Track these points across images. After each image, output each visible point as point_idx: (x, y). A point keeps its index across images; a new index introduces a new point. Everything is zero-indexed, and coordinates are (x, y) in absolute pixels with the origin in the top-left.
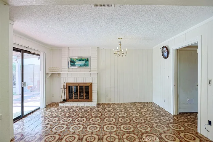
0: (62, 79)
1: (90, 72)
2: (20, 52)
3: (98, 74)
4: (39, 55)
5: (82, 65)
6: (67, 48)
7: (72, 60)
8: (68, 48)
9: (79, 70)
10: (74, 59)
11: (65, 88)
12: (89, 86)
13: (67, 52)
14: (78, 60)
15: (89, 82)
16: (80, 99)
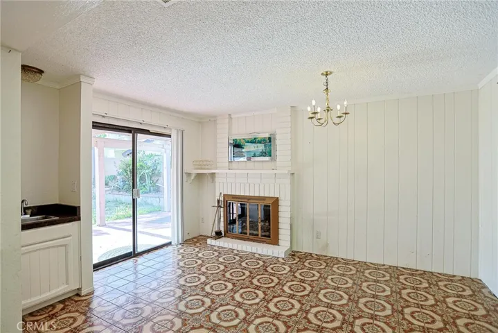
0: (217, 184)
1: (275, 171)
2: (130, 132)
3: (295, 175)
4: (170, 136)
5: (257, 154)
6: (228, 116)
7: (236, 142)
8: (230, 115)
9: (250, 164)
10: (240, 140)
11: (220, 207)
12: (269, 206)
13: (227, 126)
14: (248, 142)
15: (272, 195)
16: (250, 234)
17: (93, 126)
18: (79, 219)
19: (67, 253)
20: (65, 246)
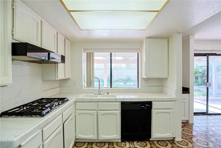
2: (206, 56)
17: (194, 55)
18: (189, 93)
19: (185, 105)
20: (184, 102)
